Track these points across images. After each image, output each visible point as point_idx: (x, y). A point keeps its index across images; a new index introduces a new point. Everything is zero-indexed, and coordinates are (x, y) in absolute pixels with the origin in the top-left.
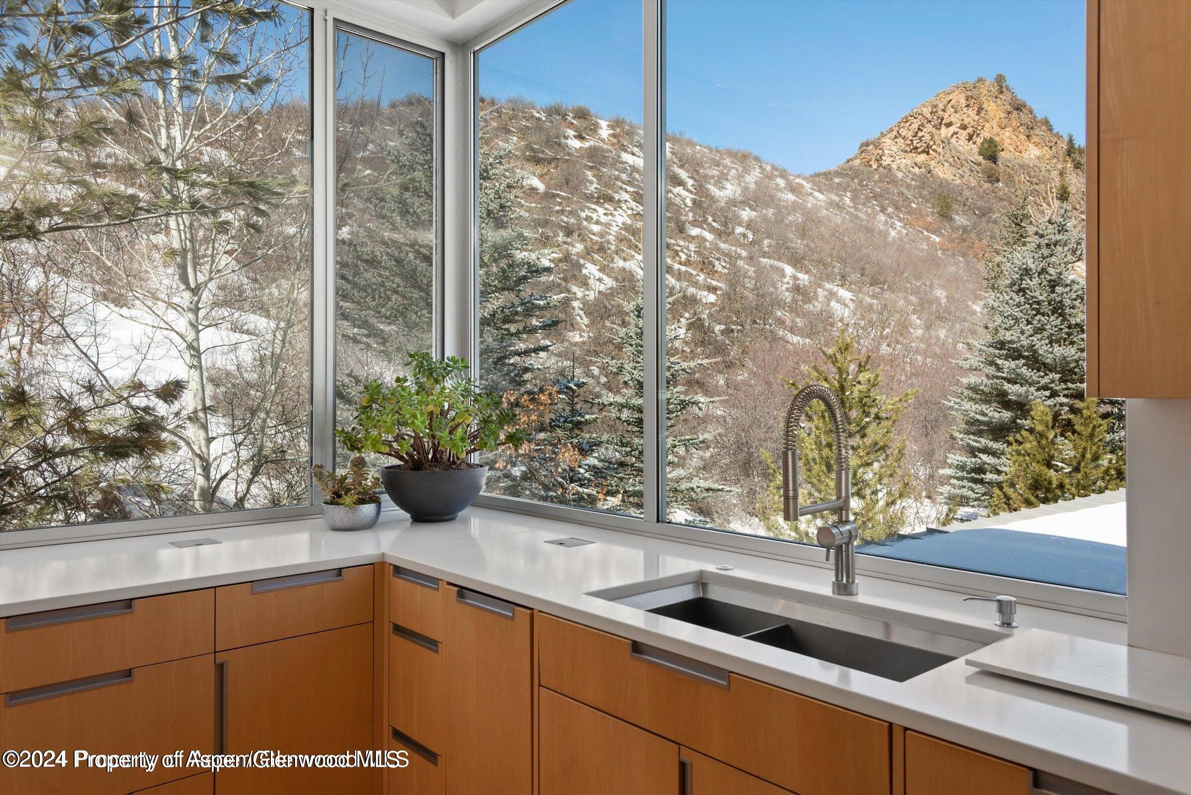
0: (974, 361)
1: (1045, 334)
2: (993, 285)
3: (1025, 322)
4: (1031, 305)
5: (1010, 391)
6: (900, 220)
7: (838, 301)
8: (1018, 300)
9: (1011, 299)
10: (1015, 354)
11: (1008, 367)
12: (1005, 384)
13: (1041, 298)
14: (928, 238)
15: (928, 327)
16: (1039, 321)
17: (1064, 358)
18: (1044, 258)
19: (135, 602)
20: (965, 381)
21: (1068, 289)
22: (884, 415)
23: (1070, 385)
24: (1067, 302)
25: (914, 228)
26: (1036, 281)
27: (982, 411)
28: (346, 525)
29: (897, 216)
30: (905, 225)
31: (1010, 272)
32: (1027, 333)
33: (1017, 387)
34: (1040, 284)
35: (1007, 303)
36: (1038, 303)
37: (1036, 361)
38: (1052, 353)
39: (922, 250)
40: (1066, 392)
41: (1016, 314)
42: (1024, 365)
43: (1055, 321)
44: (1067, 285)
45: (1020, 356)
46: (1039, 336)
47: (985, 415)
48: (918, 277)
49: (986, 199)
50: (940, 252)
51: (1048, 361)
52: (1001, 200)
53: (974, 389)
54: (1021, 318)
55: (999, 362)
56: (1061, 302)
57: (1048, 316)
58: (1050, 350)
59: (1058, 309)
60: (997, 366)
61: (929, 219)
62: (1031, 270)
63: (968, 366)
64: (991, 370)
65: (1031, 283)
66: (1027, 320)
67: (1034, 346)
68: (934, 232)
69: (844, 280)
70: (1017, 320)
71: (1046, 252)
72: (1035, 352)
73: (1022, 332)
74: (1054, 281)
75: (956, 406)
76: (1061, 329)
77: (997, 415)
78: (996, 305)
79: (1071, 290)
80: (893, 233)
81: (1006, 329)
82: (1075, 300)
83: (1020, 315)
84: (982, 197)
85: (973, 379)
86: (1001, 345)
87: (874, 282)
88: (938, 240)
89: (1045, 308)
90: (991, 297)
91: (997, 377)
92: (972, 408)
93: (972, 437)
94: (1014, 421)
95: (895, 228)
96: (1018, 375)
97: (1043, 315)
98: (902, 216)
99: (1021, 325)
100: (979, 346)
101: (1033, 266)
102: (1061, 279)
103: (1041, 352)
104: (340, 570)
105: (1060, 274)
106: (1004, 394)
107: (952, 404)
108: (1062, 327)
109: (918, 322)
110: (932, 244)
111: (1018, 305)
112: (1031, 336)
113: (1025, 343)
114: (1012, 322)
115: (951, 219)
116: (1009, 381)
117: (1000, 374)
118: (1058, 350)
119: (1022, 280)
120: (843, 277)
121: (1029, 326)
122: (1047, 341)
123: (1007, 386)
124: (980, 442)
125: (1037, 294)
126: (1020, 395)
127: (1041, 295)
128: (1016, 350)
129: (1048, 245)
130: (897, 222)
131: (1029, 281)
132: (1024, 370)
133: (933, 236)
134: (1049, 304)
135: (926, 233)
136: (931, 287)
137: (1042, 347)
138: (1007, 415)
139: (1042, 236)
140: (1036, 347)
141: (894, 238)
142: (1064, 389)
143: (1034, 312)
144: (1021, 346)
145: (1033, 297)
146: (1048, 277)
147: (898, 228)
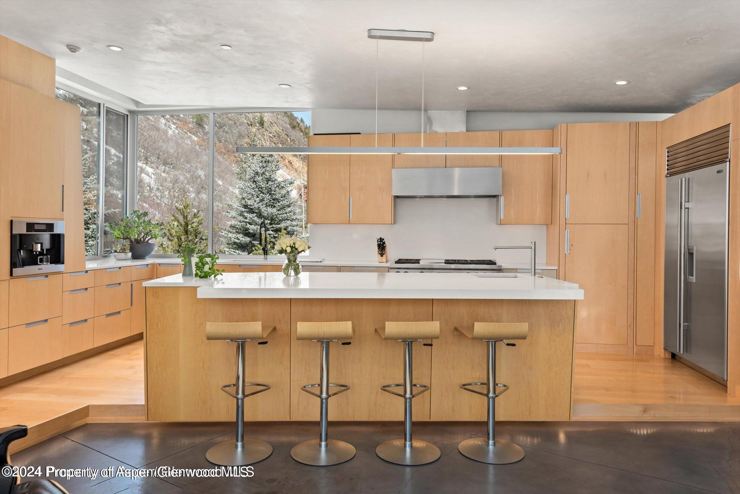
0: (233, 213)
1: (264, 202)
2: (241, 177)
3: (256, 197)
4: (258, 189)
5: (250, 228)
6: (174, 124)
7: (146, 174)
8: (253, 186)
9: (251, 185)
10: (251, 211)
11: (249, 217)
12: (248, 225)
13: (263, 186)
14: (190, 137)
15: (198, 193)
16: (262, 196)
17: (272, 213)
18: (264, 167)
19: (121, 268)
20: (229, 223)
21: (273, 183)
22: (204, 238)
23: (274, 226)
24: (273, 189)
25: (182, 130)
26: (261, 178)
27: (237, 237)
28: (125, 259)
29: (172, 121)
30: (177, 127)
31: (250, 173)
32: (257, 202)
33: (253, 226)
34: (262, 179)
35: (249, 187)
36: (261, 188)
37: (261, 214)
38: (267, 211)
39: (188, 145)
40: (272, 229)
41: (253, 192)
42: (256, 216)
43: (268, 197)
44: (273, 181)
45: (253, 213)
46: (262, 203)
47: (239, 239)
48: (188, 162)
49: (222, 118)
50: (198, 146)
51: (266, 215)
52: (230, 119)
53: (232, 227)
54: (255, 195)
55: (246, 214)
56: (270, 188)
57: (265, 194)
58: (266, 210)
59: (270, 191)
60: (244, 216)
61: (190, 126)
62: (259, 173)
63: (230, 216)
64: (241, 218)
65: (259, 179)
66: (257, 196)
67: (259, 208)
68: (194, 134)
69: (147, 160)
70: (253, 195)
71: (265, 165)
72: (260, 210)
73: (255, 201)
74: (268, 179)
75: (226, 235)
76: (270, 201)
77: (244, 239)
78: (243, 187)
79: (275, 183)
80: (170, 132)
81: (248, 199)
82: (276, 188)
83: (254, 193)
84: (220, 117)
85: (233, 222)
86: (246, 206)
87: (165, 164)
88: (196, 139)
89: (265, 191)
90: (241, 184)
91: (244, 222)
92: (233, 236)
93: (232, 250)
94: (250, 242)
95: (171, 129)
96: (253, 221)
97: (263, 193)
98: (174, 121)
99: (255, 198)
100: (236, 207)
101: (259, 171)
102: (271, 178)
103: (263, 210)
104: (148, 264)
105: (271, 176)
106: (247, 229)
107: (223, 234)
108: (271, 199)
109: (192, 189)
110: (192, 141)
111: (253, 189)
112: (259, 203)
113: (256, 206)
114: (251, 196)
115: (203, 127)
116: (250, 224)
117: (245, 220)
118: (270, 210)
119: (255, 177)
120: (146, 159)
121: (258, 199)
122: (265, 205)
123: (248, 226)
124: (236, 252)
125: (261, 184)
126: (254, 230)
127: (263, 185)
128: (252, 209)
129: (265, 162)
130: (172, 125)
131: (258, 178)
132: (256, 219)
133: (193, 136)
134: (266, 189)
135: (189, 134)
136: (196, 168)
137: (263, 209)
138: (248, 239)
139: (263, 157)
140: (261, 208)
141: (171, 135)
142: (271, 228)
143: (260, 192)
144: (254, 207)
145: (259, 185)
146: (266, 177)
147: (173, 129)
